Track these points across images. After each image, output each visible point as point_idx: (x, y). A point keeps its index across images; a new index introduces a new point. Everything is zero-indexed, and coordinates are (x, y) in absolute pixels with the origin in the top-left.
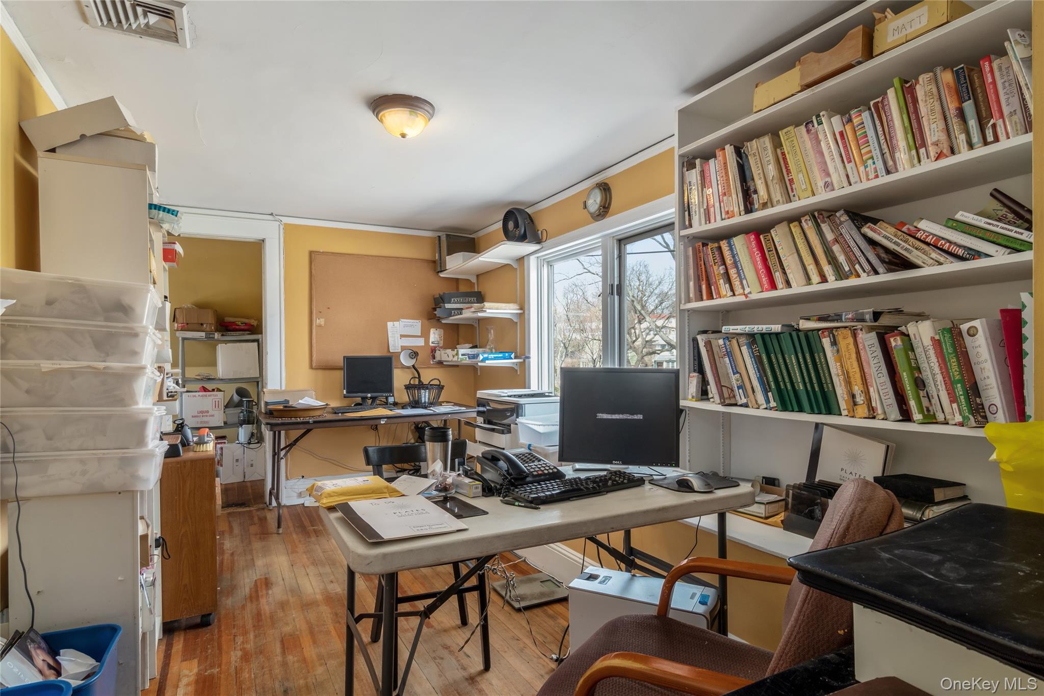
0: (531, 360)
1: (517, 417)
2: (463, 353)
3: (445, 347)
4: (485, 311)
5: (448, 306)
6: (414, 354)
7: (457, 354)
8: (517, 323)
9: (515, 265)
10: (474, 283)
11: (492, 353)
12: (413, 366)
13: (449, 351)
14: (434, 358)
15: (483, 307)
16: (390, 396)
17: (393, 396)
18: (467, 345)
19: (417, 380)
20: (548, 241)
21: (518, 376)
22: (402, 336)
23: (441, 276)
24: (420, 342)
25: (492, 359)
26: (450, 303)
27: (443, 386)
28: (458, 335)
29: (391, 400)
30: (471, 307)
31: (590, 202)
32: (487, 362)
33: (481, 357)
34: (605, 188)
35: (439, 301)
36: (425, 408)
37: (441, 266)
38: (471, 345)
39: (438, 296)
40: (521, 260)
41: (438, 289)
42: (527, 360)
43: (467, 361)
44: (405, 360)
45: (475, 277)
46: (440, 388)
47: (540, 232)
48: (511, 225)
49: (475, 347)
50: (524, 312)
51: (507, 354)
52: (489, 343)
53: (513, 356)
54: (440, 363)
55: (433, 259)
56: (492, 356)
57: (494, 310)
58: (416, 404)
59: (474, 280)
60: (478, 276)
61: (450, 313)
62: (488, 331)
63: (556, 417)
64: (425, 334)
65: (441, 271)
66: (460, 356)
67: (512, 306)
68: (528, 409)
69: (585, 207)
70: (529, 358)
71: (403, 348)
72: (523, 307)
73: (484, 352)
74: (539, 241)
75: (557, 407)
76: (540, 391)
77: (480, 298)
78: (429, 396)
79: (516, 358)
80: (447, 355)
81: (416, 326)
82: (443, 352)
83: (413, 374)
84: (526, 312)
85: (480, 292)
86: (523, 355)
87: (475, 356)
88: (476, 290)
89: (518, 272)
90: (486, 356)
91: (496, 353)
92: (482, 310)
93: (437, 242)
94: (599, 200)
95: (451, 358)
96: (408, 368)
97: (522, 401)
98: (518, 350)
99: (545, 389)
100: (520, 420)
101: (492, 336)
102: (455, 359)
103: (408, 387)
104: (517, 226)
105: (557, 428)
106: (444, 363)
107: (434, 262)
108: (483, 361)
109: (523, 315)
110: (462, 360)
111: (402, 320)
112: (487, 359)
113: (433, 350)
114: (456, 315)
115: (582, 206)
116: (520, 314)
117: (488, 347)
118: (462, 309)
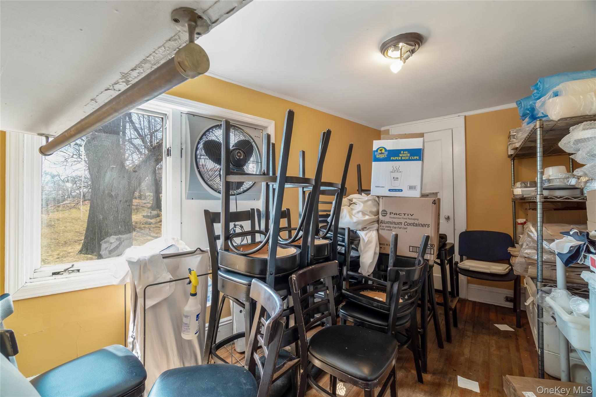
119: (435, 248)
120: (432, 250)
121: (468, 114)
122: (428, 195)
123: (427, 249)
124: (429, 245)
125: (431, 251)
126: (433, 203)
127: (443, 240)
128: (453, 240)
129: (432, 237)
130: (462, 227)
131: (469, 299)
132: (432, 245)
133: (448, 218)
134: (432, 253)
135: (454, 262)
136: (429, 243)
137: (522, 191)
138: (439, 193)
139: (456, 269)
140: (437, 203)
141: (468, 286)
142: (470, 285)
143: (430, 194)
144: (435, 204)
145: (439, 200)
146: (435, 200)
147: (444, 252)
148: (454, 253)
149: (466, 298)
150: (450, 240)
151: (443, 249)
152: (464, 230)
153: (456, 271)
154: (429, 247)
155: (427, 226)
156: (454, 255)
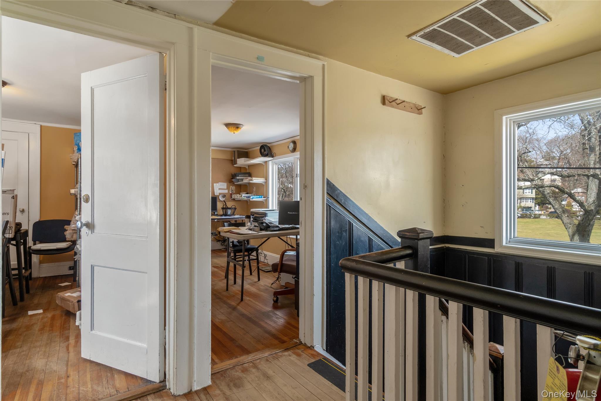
0: (270, 199)
1: (265, 217)
2: (244, 196)
3: (236, 193)
4: (253, 181)
5: (238, 178)
6: (224, 196)
7: (242, 196)
8: (264, 185)
9: (264, 164)
10: (247, 169)
11: (254, 196)
12: (224, 201)
13: (238, 195)
14: (231, 198)
15: (252, 179)
16: (216, 212)
17: (217, 212)
18: (244, 193)
19: (225, 206)
20: (276, 157)
21: (264, 204)
22: (219, 189)
23: (235, 166)
24: (226, 191)
25: (255, 198)
26: (238, 176)
27: (236, 208)
28: (241, 189)
29: (216, 213)
30: (247, 179)
31: (290, 147)
32: (254, 199)
33: (251, 197)
34: (294, 142)
35: (234, 176)
36: (230, 216)
37: (235, 162)
38: (246, 193)
39: (234, 174)
40: (266, 162)
41: (233, 171)
42: (268, 199)
43: (246, 199)
44: (221, 198)
45: (248, 166)
46: (235, 209)
47: (273, 153)
48: (263, 150)
49: (247, 193)
50: (267, 181)
51: (261, 196)
52: (254, 192)
53: (263, 197)
54: (234, 199)
55: (231, 159)
56: (255, 197)
57: (256, 180)
58: (226, 215)
59: (247, 168)
60: (249, 166)
61: (238, 180)
62: (253, 188)
63: (277, 217)
64: (228, 188)
65: (235, 164)
66: (243, 197)
67: (263, 179)
68: (269, 214)
69: (288, 148)
70: (269, 198)
71: (220, 194)
72: (267, 179)
73: (252, 196)
74: (273, 157)
75: (278, 214)
76: (273, 209)
77: (250, 175)
78: (231, 212)
79: (264, 198)
80: (237, 197)
81: (224, 185)
82: (235, 195)
83: (223, 203)
84: (268, 181)
85: (250, 173)
86: (267, 197)
87: (249, 197)
88: (248, 172)
89: (265, 166)
90: (253, 197)
91: (256, 196)
92: (251, 180)
93: (233, 153)
94: (292, 146)
95: (239, 198)
96: (222, 201)
97: (267, 212)
98: (265, 195)
99: (274, 208)
100: (266, 218)
101: (254, 189)
102: (241, 198)
103: (223, 208)
104: (265, 151)
105: (278, 220)
106: (236, 200)
107: (232, 160)
108: (252, 198)
109: (267, 182)
110: (243, 198)
111: (220, 183)
112: (254, 198)
113: (231, 195)
114: (241, 181)
115: (287, 147)
116: (266, 182)
117: (253, 193)
118: (243, 179)
119: (13, 229)
120: (11, 231)
121: (44, 124)
122: (6, 192)
123: (6, 230)
124: (8, 228)
125: (9, 232)
126: (12, 198)
127: (18, 227)
128: (27, 226)
129: (10, 221)
130: (36, 217)
131: (41, 276)
132: (10, 227)
133: (23, 211)
134: (11, 232)
135: (27, 247)
136: (8, 226)
137: (75, 191)
138: (15, 190)
139: (30, 251)
140: (15, 198)
141: (40, 266)
142: (41, 265)
143: (8, 190)
144: (14, 198)
145: (16, 195)
146: (13, 196)
147: (19, 235)
148: (28, 236)
149: (38, 276)
150: (24, 227)
151: (19, 233)
152: (37, 219)
153: (29, 253)
154: (8, 229)
155: (7, 214)
156: (27, 238)
